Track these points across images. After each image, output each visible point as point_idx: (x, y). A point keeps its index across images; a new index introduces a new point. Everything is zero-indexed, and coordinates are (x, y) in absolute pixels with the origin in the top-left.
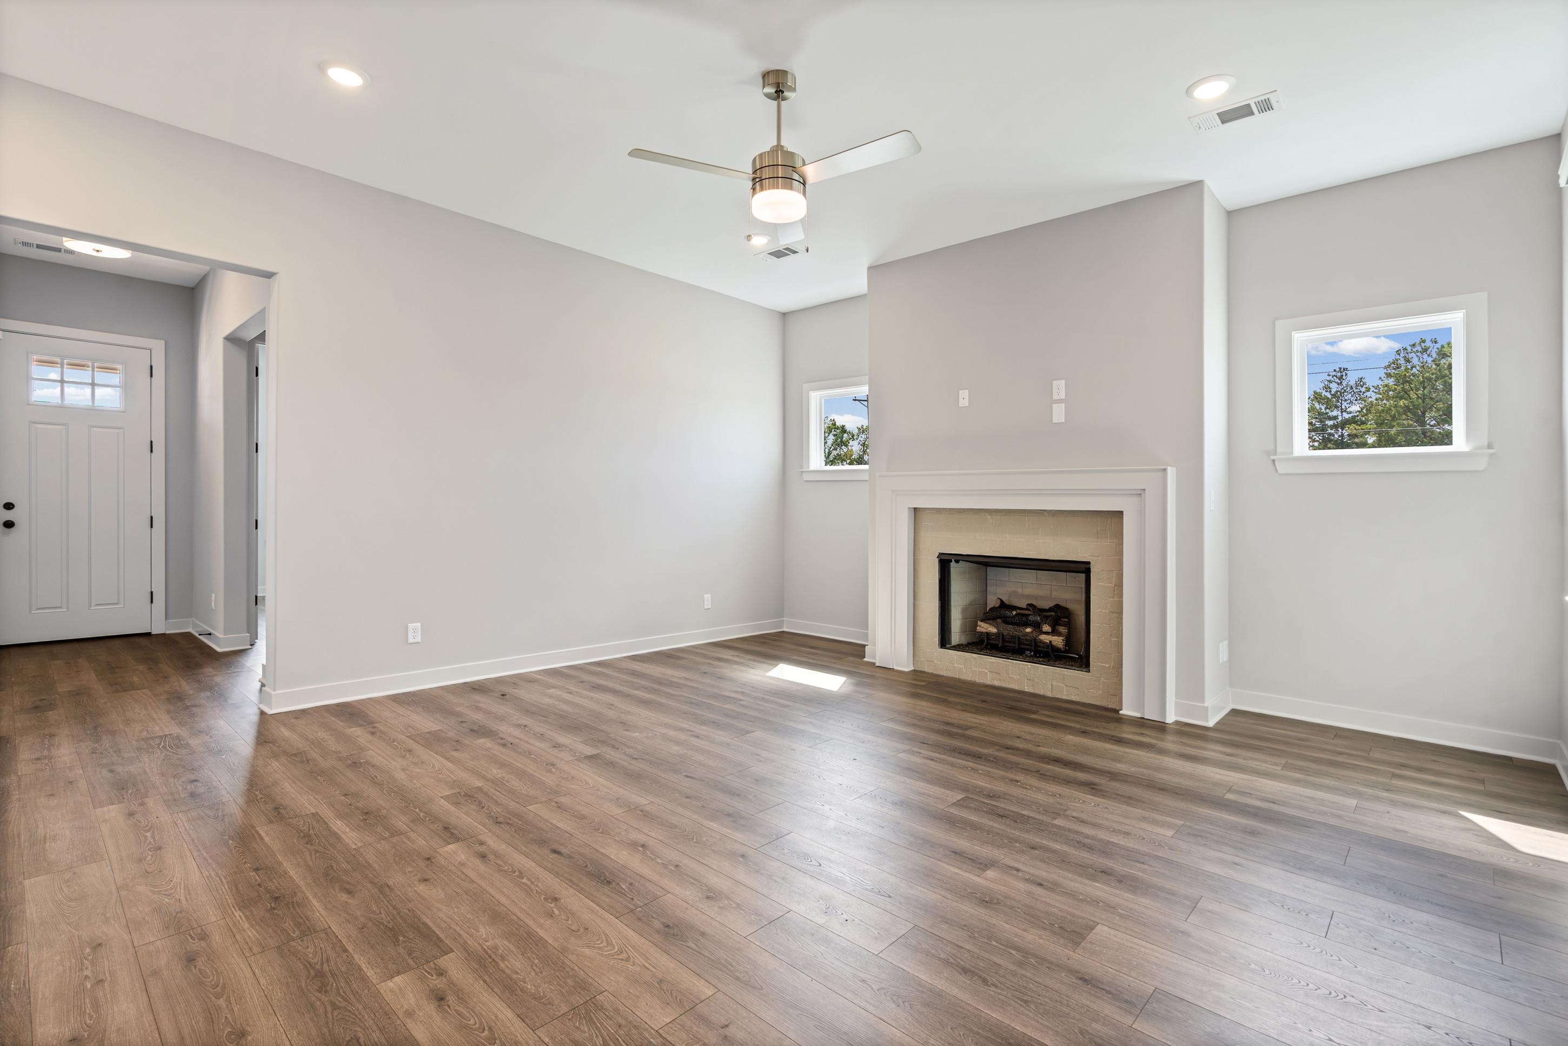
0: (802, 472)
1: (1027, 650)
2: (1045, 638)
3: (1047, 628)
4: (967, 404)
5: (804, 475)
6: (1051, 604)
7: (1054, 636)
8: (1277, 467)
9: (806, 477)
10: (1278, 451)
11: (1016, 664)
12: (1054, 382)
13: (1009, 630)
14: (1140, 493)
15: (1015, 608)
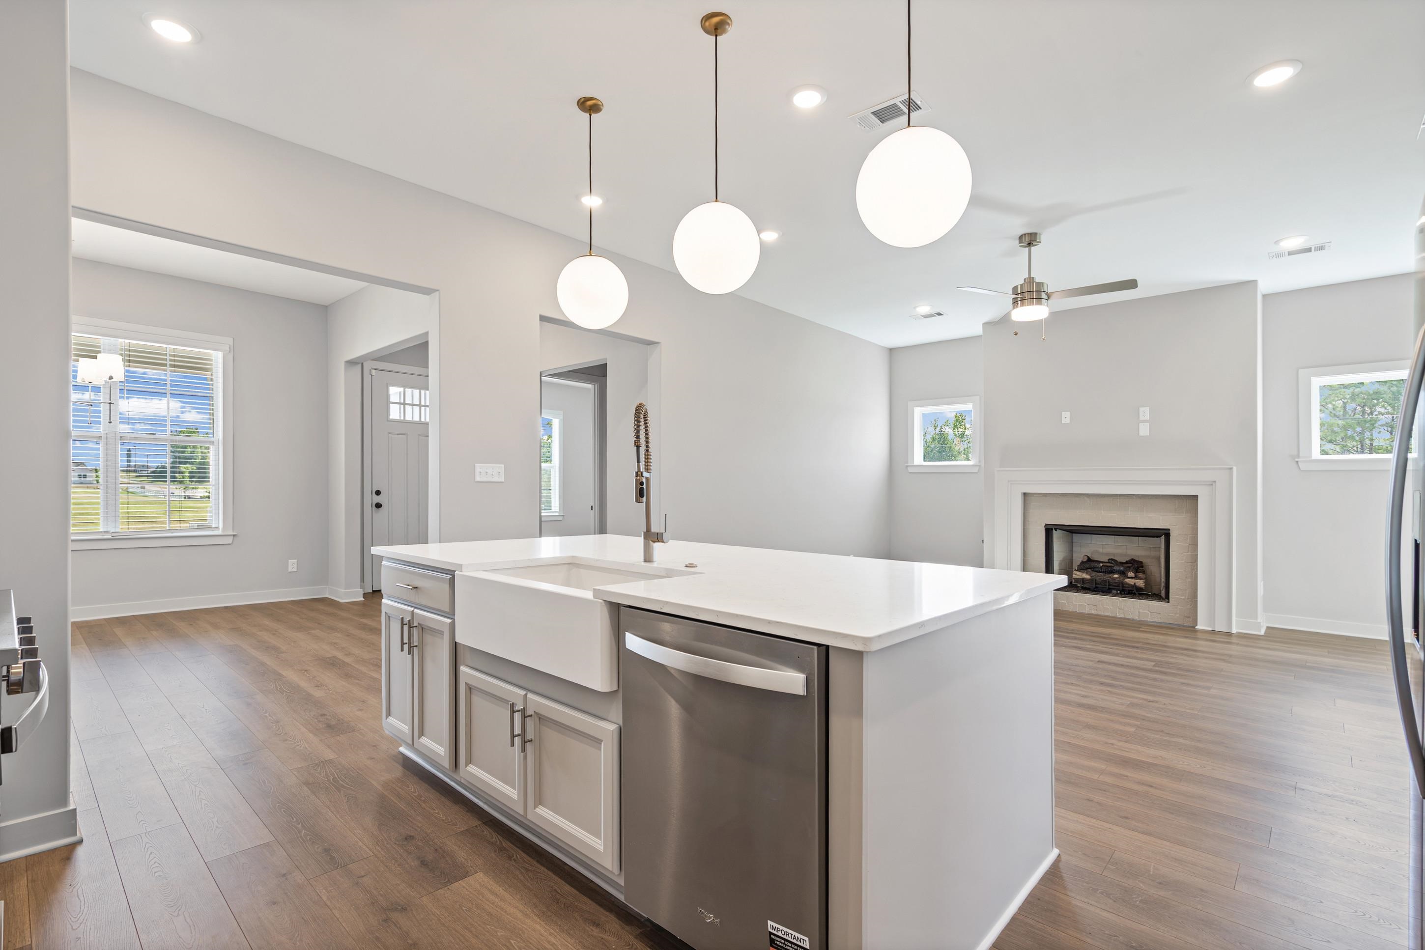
0: (907, 466)
1: (1114, 589)
2: (1131, 582)
3: (1131, 574)
4: (1068, 422)
5: (909, 468)
6: (1128, 559)
7: (1137, 579)
8: (1300, 466)
9: (910, 470)
10: (1301, 455)
11: (1110, 598)
12: (1140, 408)
13: (1099, 576)
14: (1212, 484)
15: (1099, 562)
